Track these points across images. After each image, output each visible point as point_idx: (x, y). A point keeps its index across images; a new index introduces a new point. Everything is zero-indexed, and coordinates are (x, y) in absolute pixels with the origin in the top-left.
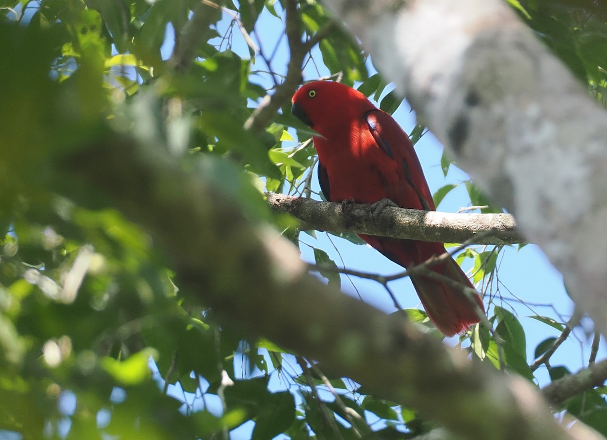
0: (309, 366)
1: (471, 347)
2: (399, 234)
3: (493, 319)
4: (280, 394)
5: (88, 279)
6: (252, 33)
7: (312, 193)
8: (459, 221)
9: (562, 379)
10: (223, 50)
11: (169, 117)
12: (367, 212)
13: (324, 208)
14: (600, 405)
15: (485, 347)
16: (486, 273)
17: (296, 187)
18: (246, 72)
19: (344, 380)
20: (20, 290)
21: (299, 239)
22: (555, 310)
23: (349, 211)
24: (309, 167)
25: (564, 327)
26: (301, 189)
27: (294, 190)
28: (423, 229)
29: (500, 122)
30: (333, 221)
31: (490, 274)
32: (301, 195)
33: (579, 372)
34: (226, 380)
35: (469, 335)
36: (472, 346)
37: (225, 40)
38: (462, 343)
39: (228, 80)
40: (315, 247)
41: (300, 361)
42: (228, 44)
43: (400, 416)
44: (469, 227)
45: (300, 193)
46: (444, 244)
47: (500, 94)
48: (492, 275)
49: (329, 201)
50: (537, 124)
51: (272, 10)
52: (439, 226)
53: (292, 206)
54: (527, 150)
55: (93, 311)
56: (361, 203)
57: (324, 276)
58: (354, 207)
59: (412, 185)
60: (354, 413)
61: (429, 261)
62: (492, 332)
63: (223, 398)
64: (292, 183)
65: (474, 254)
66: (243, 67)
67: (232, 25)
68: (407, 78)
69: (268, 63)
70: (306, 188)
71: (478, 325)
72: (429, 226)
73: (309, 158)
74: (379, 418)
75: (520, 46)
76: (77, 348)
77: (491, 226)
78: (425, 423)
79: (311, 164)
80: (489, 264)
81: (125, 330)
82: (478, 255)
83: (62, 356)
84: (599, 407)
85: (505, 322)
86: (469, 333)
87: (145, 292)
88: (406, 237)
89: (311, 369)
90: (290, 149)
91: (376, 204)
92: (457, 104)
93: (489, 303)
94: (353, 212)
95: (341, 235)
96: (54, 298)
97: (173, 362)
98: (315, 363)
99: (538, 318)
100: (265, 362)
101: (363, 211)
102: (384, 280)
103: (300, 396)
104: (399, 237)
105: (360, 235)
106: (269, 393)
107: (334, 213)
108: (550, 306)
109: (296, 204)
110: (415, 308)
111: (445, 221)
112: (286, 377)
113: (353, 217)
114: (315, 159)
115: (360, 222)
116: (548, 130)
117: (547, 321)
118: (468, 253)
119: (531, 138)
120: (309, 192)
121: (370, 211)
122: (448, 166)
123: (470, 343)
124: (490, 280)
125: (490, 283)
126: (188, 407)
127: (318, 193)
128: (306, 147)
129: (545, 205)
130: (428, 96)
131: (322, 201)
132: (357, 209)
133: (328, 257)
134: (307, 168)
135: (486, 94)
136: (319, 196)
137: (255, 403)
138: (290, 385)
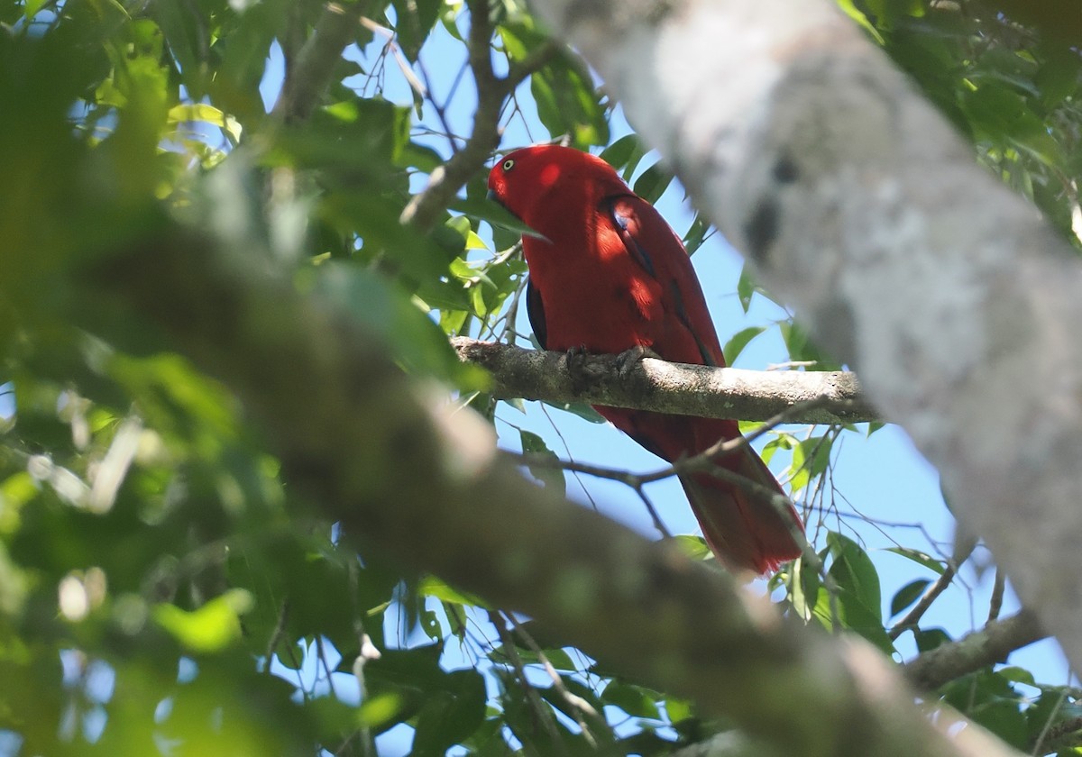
0: (510, 626)
1: (786, 600)
2: (663, 406)
3: (824, 554)
4: (460, 675)
5: (135, 472)
6: (416, 64)
7: (517, 338)
8: (764, 383)
9: (937, 650)
10: (369, 95)
11: (272, 199)
12: (610, 368)
13: (536, 360)
14: (1001, 695)
15: (811, 600)
16: (812, 475)
17: (491, 326)
18: (404, 127)
19: (570, 651)
20: (19, 489)
21: (496, 414)
22: (925, 534)
23: (580, 366)
24: (513, 293)
25: (945, 566)
26: (498, 331)
27: (487, 332)
28: (703, 398)
29: (833, 210)
30: (552, 383)
31: (819, 476)
32: (499, 340)
33: (967, 637)
34: (369, 649)
35: (783, 579)
36: (790, 598)
37: (372, 79)
38: (774, 593)
39: (373, 141)
40: (522, 429)
41: (495, 619)
42: (378, 86)
43: (663, 712)
44: (781, 395)
45: (498, 336)
46: (739, 422)
47: (831, 163)
48: (823, 477)
49: (545, 349)
50: (894, 214)
51: (452, 28)
52: (730, 391)
53: (483, 358)
54: (878, 258)
55: (142, 527)
56: (597, 352)
57: (537, 478)
58: (588, 360)
59: (688, 327)
60: (585, 705)
61: (711, 451)
62: (823, 576)
63: (362, 678)
64: (485, 320)
65: (792, 442)
66: (399, 119)
67: (384, 54)
68: (675, 136)
69: (441, 112)
70: (507, 329)
71: (798, 562)
72: (715, 391)
73: (513, 277)
74: (626, 716)
75: (867, 82)
76: (116, 588)
77: (820, 393)
78: (704, 725)
79: (516, 287)
80: (817, 459)
81: (198, 558)
82: (798, 443)
83: (90, 602)
84: (999, 699)
85: (845, 558)
86: (784, 576)
87: (232, 495)
88: (676, 410)
89: (513, 633)
90: (481, 263)
91: (624, 354)
92: (760, 179)
93: (818, 527)
94: (584, 368)
95: (567, 406)
96: (77, 504)
97: (280, 619)
98: (521, 620)
99: (901, 551)
100: (437, 623)
101: (602, 367)
102: (637, 482)
103: (494, 676)
104: (663, 411)
105: (596, 407)
106: (441, 672)
107: (555, 371)
108: (918, 526)
109: (489, 354)
110: (692, 535)
111: (741, 384)
112: (472, 647)
113: (586, 376)
114: (523, 279)
115: (598, 386)
116: (913, 225)
117: (916, 556)
118: (782, 440)
119: (884, 238)
120: (513, 335)
121: (613, 366)
122: (750, 296)
123: (786, 592)
124: (819, 488)
125: (820, 493)
126: (306, 694)
127: (528, 336)
128: (507, 260)
129: (908, 351)
130: (710, 166)
131: (533, 348)
132: (593, 362)
133: (545, 444)
134: (508, 294)
135: (809, 164)
136: (530, 343)
137: (416, 689)
138: (478, 658)
